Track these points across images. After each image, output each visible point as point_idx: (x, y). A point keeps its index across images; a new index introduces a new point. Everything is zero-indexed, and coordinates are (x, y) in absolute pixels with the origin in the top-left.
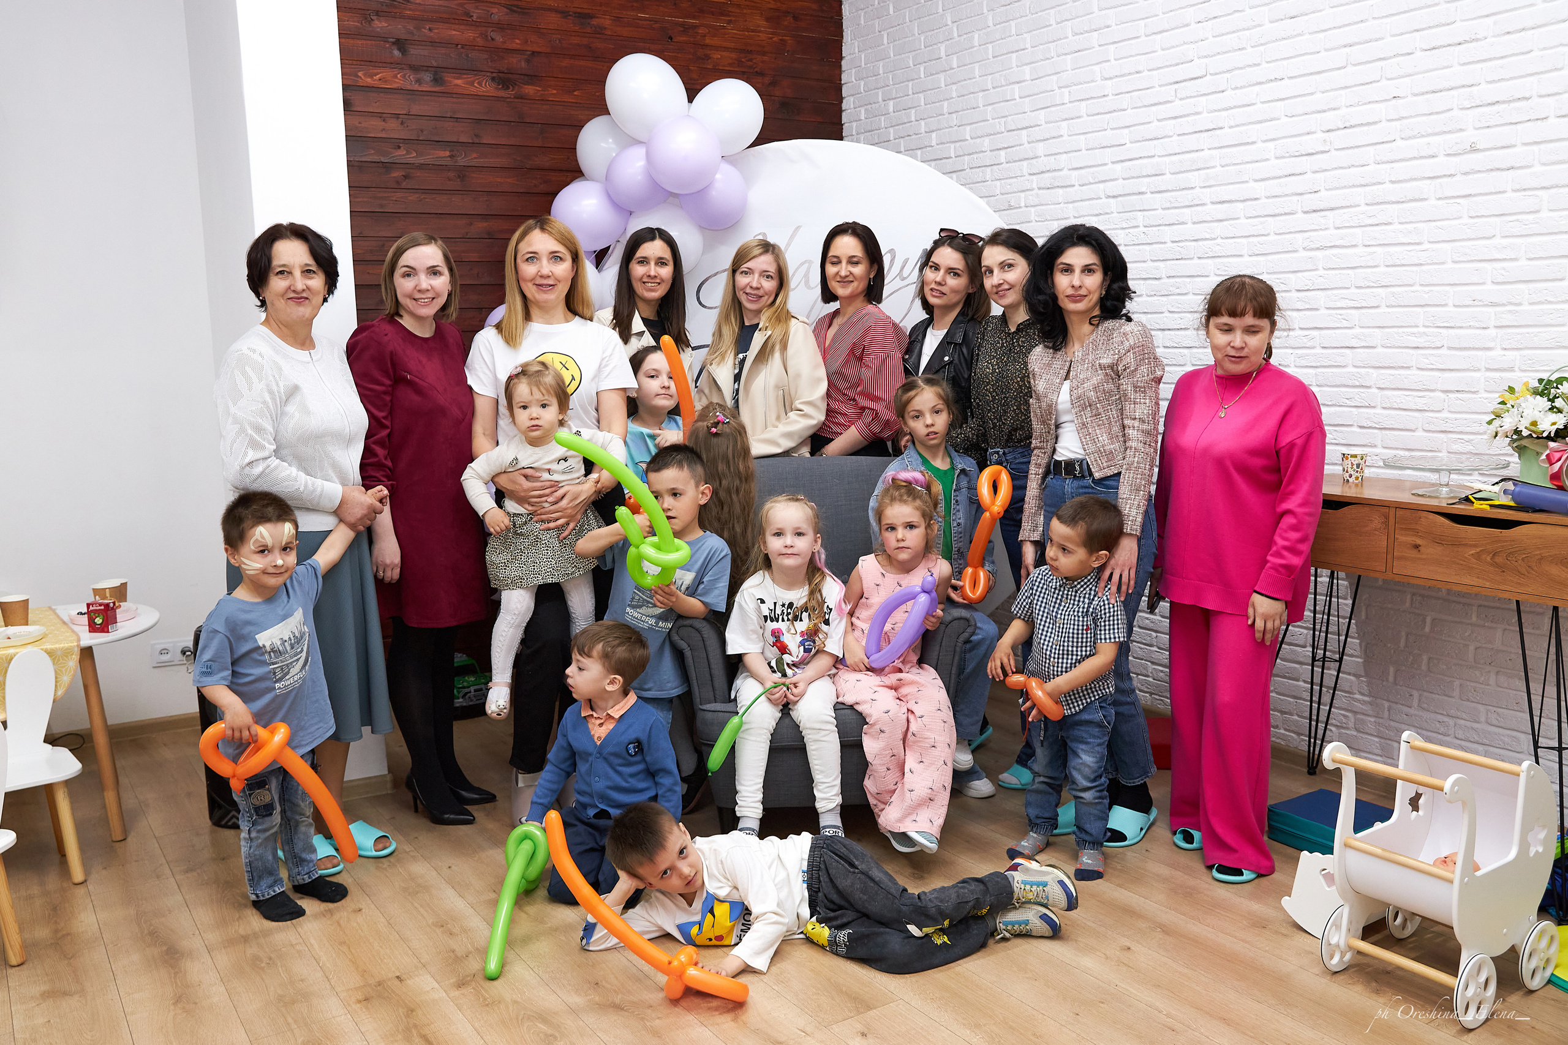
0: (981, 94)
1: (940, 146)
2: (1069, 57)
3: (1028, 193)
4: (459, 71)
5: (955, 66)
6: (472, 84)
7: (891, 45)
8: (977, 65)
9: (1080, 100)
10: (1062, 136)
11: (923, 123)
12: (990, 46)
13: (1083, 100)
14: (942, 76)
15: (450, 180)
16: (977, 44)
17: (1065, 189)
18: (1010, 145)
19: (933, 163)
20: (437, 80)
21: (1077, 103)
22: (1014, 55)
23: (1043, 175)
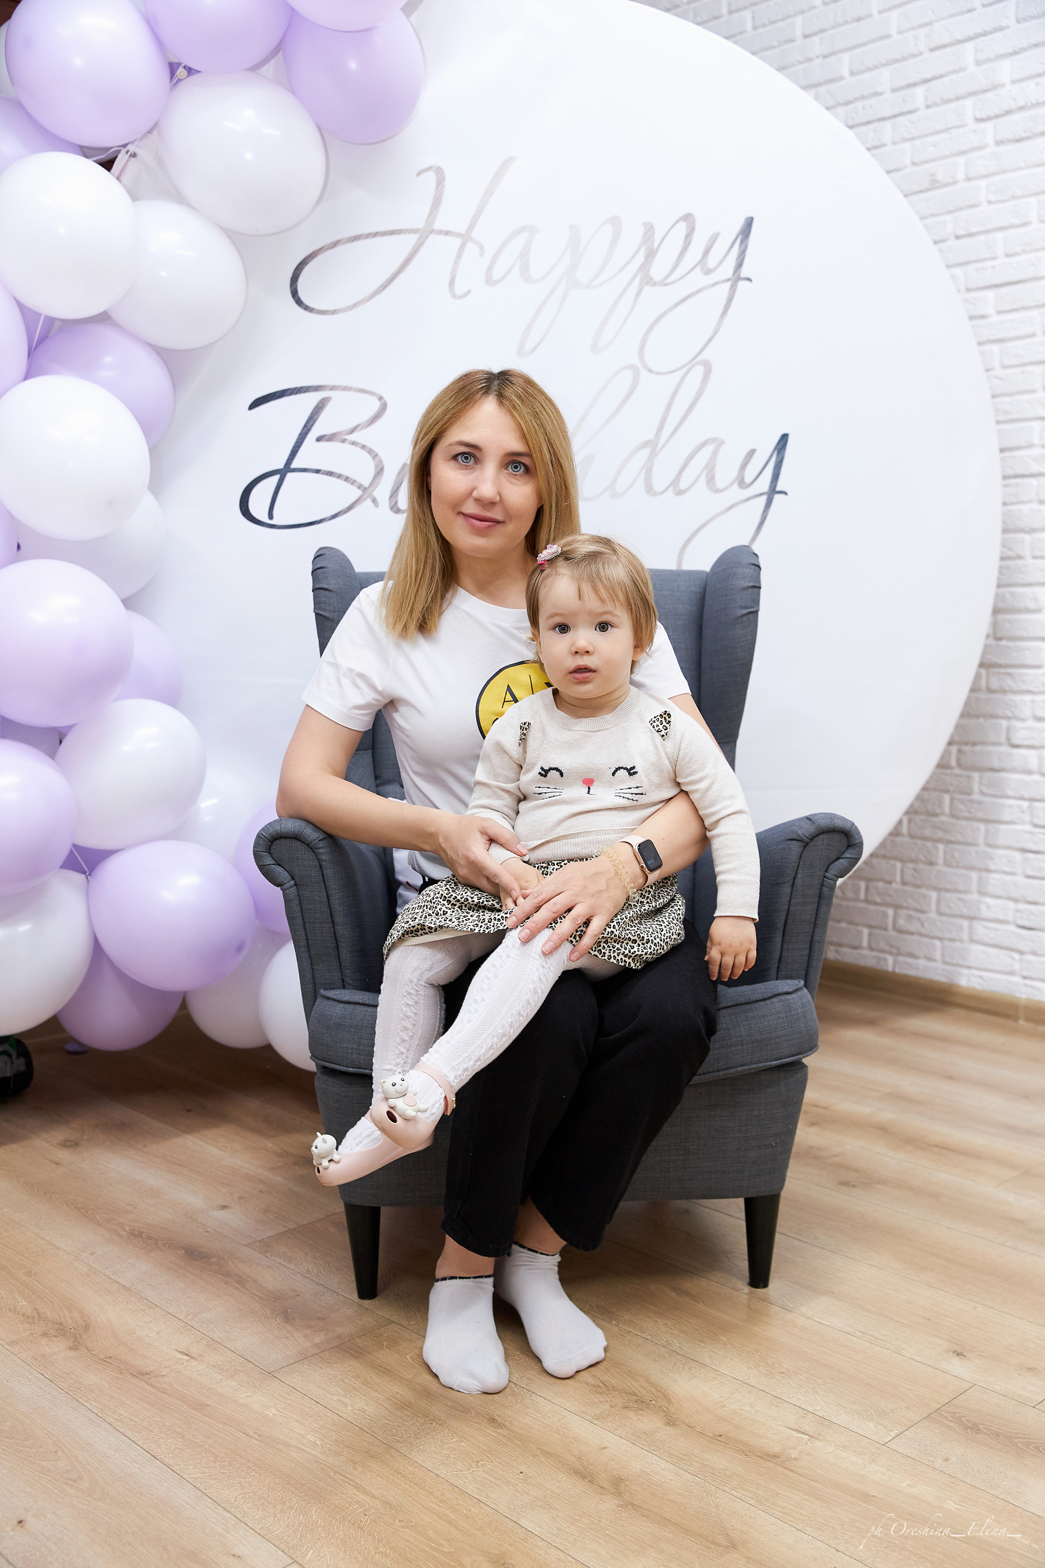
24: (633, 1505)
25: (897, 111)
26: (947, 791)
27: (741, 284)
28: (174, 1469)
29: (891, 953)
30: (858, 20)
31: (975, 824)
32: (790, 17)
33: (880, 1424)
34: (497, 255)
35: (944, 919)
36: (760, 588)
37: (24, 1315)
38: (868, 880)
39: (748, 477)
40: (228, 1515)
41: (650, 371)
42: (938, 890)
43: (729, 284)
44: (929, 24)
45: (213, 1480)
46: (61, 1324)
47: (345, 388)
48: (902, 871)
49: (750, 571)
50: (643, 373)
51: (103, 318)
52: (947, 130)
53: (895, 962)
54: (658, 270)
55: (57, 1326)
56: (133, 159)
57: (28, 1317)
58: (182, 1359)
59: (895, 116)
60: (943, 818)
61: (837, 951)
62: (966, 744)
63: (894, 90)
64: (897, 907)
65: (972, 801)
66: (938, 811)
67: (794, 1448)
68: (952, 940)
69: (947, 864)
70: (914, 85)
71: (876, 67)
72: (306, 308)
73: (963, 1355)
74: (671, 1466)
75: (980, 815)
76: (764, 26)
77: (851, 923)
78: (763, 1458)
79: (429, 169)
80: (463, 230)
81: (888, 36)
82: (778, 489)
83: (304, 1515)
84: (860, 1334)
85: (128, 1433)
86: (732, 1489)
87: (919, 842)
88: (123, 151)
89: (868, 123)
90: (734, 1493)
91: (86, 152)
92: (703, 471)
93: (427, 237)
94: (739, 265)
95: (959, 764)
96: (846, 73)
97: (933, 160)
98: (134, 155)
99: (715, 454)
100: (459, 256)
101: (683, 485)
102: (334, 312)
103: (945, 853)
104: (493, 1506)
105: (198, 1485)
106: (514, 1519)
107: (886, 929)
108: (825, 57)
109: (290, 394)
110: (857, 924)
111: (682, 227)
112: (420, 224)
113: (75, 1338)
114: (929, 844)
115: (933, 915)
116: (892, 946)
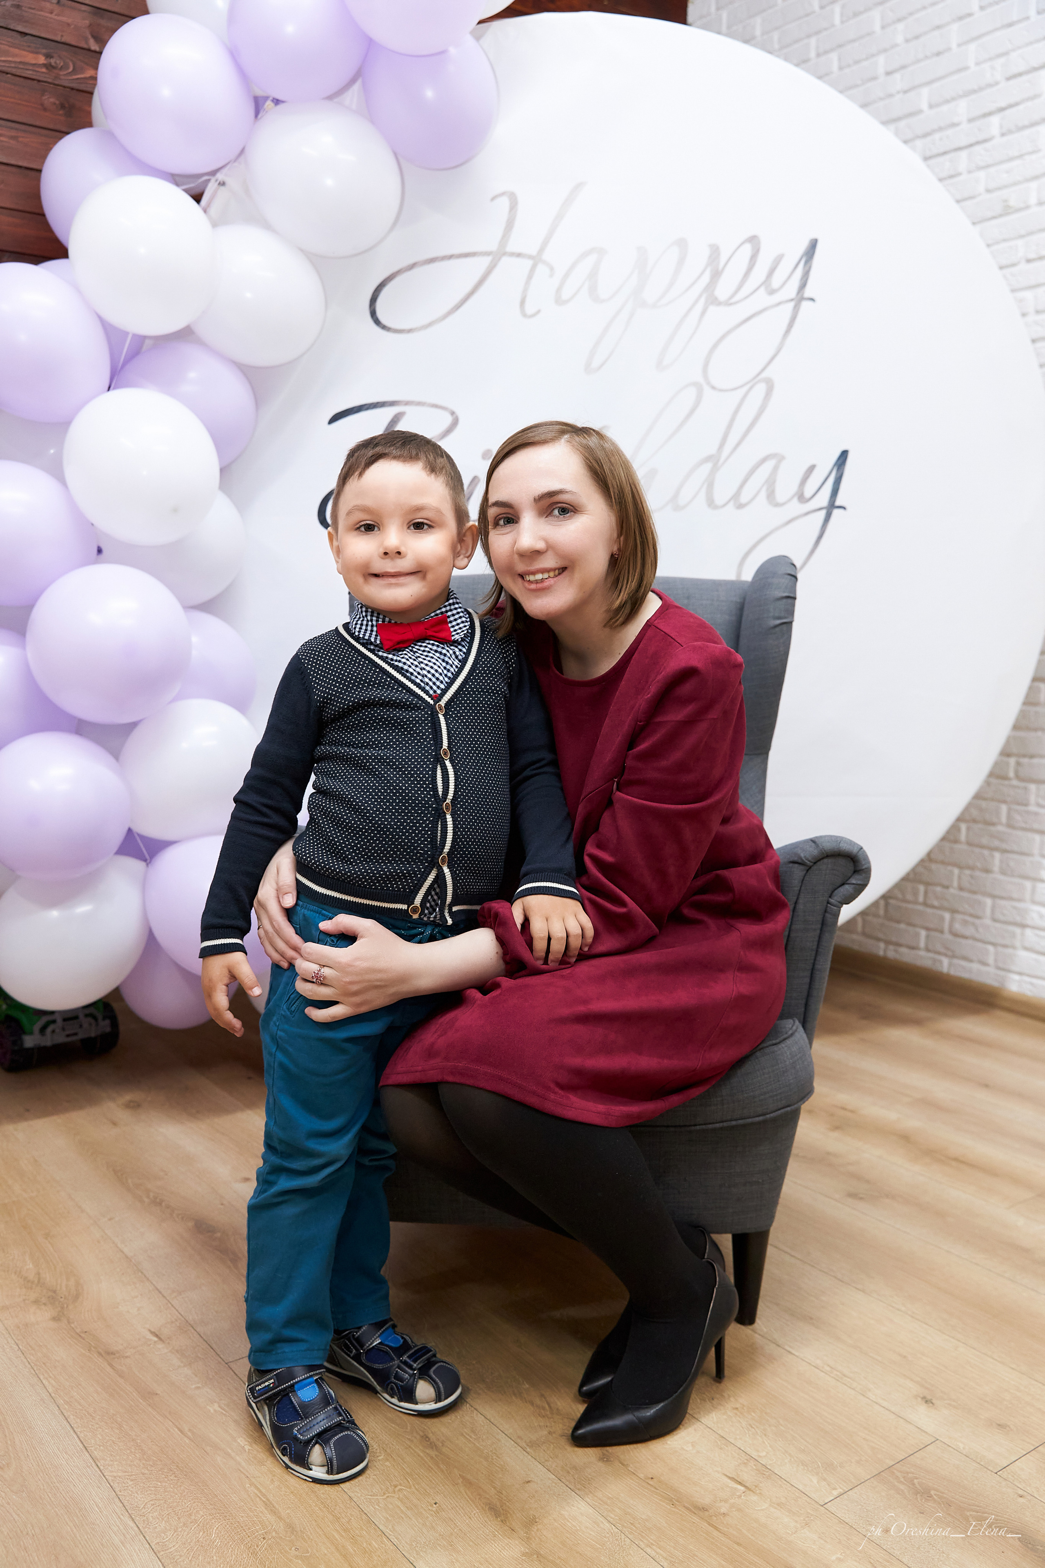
24: (539, 1555)
25: (973, 140)
26: (1004, 802)
27: (805, 304)
28: (99, 1465)
29: (946, 955)
30: (938, 54)
31: (1030, 835)
32: (873, 55)
33: (825, 1480)
34: (567, 275)
35: (998, 925)
36: (795, 598)
37: (25, 1279)
38: (927, 884)
39: (808, 493)
40: (131, 1524)
41: (713, 388)
42: (993, 897)
43: (792, 304)
44: (1005, 54)
45: (132, 1480)
46: (55, 1292)
47: (419, 404)
48: (959, 877)
49: (787, 580)
50: (707, 390)
51: (186, 335)
52: (1021, 156)
53: (950, 965)
54: (723, 291)
55: (50, 1294)
56: (222, 188)
57: (29, 1281)
58: (150, 1340)
59: (971, 145)
60: (1000, 828)
61: (896, 951)
62: (1024, 756)
63: (970, 120)
64: (954, 911)
65: (1028, 812)
66: (995, 820)
67: (726, 1501)
68: (1005, 946)
69: (1003, 872)
70: (990, 114)
71: (953, 99)
72: (384, 327)
73: (932, 1403)
74: (591, 1510)
75: (1036, 826)
76: (849, 66)
77: (910, 924)
78: (690, 1510)
79: (503, 194)
80: (533, 252)
81: (966, 68)
82: (837, 503)
83: (204, 1532)
84: (828, 1369)
85: (72, 1418)
86: (648, 1546)
87: (977, 850)
88: (213, 180)
89: (945, 153)
90: (649, 1550)
91: (176, 179)
92: (763, 486)
93: (499, 259)
94: (803, 285)
95: (1018, 777)
96: (924, 106)
97: (1006, 187)
98: (222, 184)
99: (776, 469)
100: (530, 277)
101: (744, 499)
102: (410, 331)
103: (1001, 861)
104: (395, 1541)
105: (115, 1485)
106: (412, 1559)
107: (942, 932)
108: (905, 92)
109: (367, 409)
110: (914, 925)
111: (747, 249)
112: (493, 246)
113: (62, 1308)
114: (986, 852)
115: (988, 921)
116: (947, 949)
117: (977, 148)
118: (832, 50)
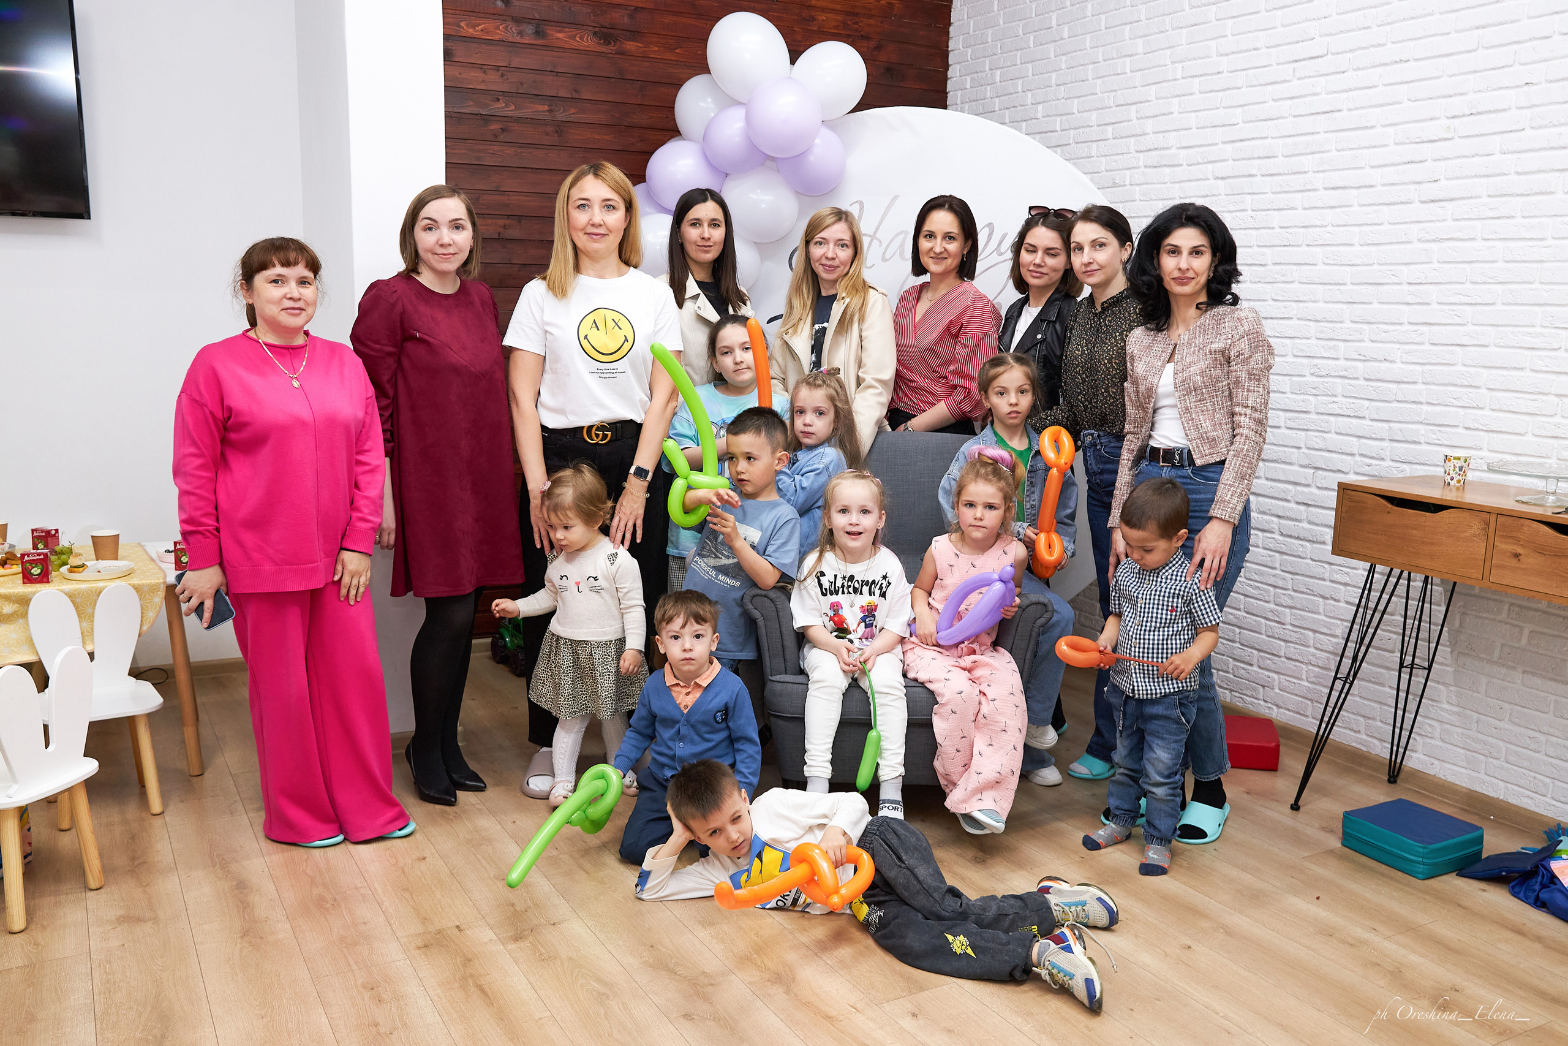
0: (1091, 67)
1: (1046, 119)
2: (1185, 31)
3: (1133, 170)
4: (561, 24)
5: (1066, 36)
6: (573, 37)
7: (1002, 13)
8: (1088, 37)
9: (1193, 76)
10: (1172, 113)
11: (1029, 94)
12: (1103, 17)
13: (1196, 76)
14: (1052, 46)
15: (547, 135)
16: (1090, 15)
17: (1172, 169)
18: (1118, 120)
19: (1038, 136)
20: (538, 33)
21: (1190, 79)
22: (1127, 27)
23: (1150, 153)
117: (1101, 142)
118: (1028, 63)
